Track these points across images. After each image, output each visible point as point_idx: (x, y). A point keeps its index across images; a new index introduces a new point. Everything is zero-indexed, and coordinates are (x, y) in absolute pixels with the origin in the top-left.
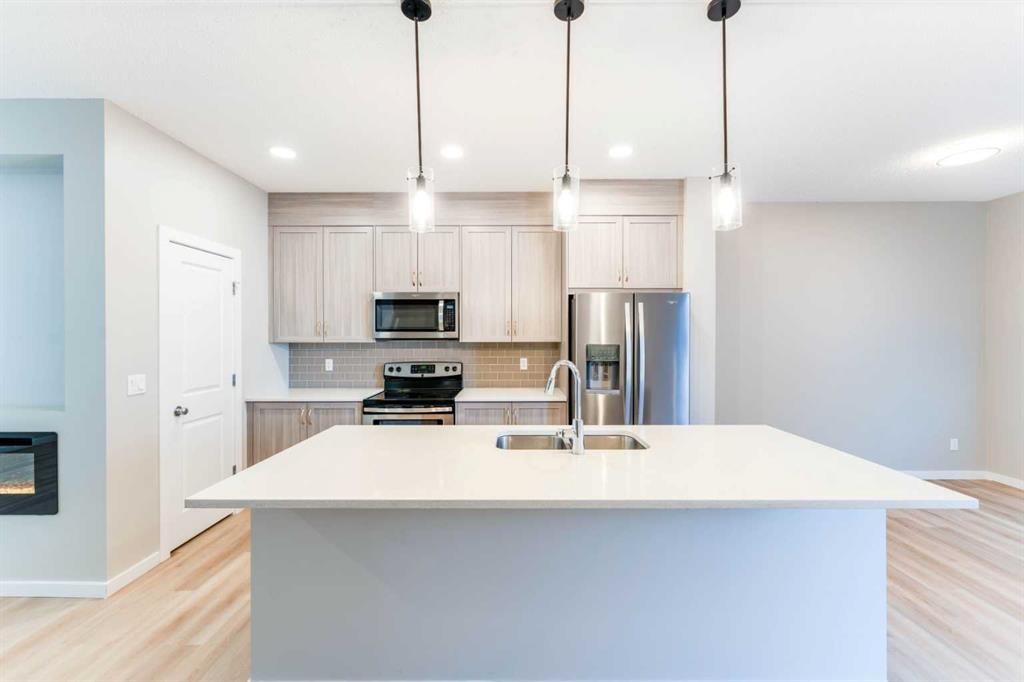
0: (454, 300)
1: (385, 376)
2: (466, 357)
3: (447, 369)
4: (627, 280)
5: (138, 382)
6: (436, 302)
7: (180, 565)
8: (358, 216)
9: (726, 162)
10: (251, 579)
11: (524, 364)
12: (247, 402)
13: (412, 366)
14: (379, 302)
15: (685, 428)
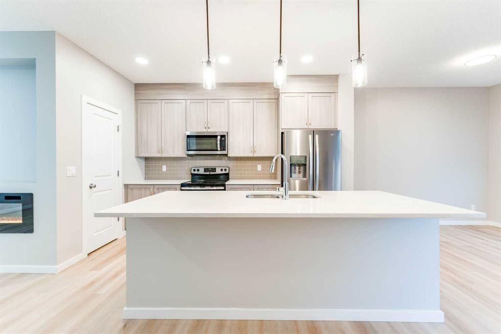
0: (225, 136)
1: (192, 174)
2: (231, 164)
3: (222, 170)
4: (310, 124)
5: (72, 170)
6: (216, 136)
7: (92, 260)
8: (178, 95)
9: (359, 51)
10: (127, 266)
11: (259, 168)
12: (125, 185)
13: (205, 169)
14: (188, 137)
15: (339, 192)
